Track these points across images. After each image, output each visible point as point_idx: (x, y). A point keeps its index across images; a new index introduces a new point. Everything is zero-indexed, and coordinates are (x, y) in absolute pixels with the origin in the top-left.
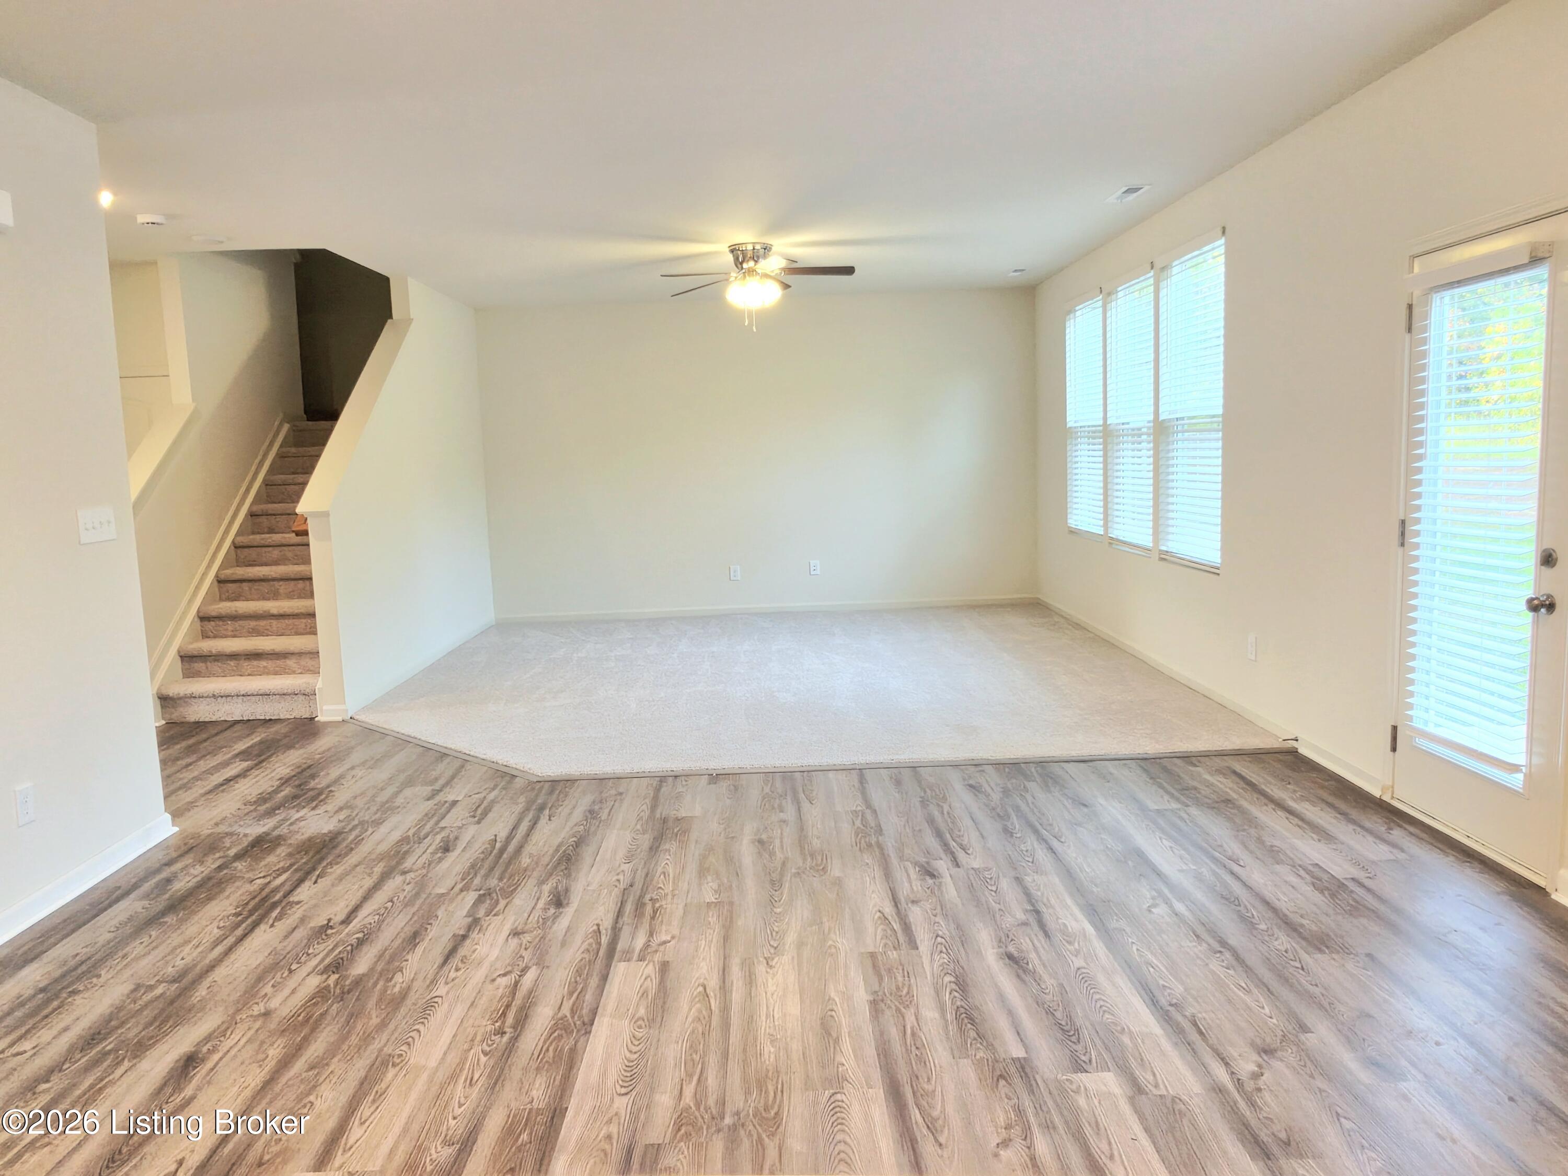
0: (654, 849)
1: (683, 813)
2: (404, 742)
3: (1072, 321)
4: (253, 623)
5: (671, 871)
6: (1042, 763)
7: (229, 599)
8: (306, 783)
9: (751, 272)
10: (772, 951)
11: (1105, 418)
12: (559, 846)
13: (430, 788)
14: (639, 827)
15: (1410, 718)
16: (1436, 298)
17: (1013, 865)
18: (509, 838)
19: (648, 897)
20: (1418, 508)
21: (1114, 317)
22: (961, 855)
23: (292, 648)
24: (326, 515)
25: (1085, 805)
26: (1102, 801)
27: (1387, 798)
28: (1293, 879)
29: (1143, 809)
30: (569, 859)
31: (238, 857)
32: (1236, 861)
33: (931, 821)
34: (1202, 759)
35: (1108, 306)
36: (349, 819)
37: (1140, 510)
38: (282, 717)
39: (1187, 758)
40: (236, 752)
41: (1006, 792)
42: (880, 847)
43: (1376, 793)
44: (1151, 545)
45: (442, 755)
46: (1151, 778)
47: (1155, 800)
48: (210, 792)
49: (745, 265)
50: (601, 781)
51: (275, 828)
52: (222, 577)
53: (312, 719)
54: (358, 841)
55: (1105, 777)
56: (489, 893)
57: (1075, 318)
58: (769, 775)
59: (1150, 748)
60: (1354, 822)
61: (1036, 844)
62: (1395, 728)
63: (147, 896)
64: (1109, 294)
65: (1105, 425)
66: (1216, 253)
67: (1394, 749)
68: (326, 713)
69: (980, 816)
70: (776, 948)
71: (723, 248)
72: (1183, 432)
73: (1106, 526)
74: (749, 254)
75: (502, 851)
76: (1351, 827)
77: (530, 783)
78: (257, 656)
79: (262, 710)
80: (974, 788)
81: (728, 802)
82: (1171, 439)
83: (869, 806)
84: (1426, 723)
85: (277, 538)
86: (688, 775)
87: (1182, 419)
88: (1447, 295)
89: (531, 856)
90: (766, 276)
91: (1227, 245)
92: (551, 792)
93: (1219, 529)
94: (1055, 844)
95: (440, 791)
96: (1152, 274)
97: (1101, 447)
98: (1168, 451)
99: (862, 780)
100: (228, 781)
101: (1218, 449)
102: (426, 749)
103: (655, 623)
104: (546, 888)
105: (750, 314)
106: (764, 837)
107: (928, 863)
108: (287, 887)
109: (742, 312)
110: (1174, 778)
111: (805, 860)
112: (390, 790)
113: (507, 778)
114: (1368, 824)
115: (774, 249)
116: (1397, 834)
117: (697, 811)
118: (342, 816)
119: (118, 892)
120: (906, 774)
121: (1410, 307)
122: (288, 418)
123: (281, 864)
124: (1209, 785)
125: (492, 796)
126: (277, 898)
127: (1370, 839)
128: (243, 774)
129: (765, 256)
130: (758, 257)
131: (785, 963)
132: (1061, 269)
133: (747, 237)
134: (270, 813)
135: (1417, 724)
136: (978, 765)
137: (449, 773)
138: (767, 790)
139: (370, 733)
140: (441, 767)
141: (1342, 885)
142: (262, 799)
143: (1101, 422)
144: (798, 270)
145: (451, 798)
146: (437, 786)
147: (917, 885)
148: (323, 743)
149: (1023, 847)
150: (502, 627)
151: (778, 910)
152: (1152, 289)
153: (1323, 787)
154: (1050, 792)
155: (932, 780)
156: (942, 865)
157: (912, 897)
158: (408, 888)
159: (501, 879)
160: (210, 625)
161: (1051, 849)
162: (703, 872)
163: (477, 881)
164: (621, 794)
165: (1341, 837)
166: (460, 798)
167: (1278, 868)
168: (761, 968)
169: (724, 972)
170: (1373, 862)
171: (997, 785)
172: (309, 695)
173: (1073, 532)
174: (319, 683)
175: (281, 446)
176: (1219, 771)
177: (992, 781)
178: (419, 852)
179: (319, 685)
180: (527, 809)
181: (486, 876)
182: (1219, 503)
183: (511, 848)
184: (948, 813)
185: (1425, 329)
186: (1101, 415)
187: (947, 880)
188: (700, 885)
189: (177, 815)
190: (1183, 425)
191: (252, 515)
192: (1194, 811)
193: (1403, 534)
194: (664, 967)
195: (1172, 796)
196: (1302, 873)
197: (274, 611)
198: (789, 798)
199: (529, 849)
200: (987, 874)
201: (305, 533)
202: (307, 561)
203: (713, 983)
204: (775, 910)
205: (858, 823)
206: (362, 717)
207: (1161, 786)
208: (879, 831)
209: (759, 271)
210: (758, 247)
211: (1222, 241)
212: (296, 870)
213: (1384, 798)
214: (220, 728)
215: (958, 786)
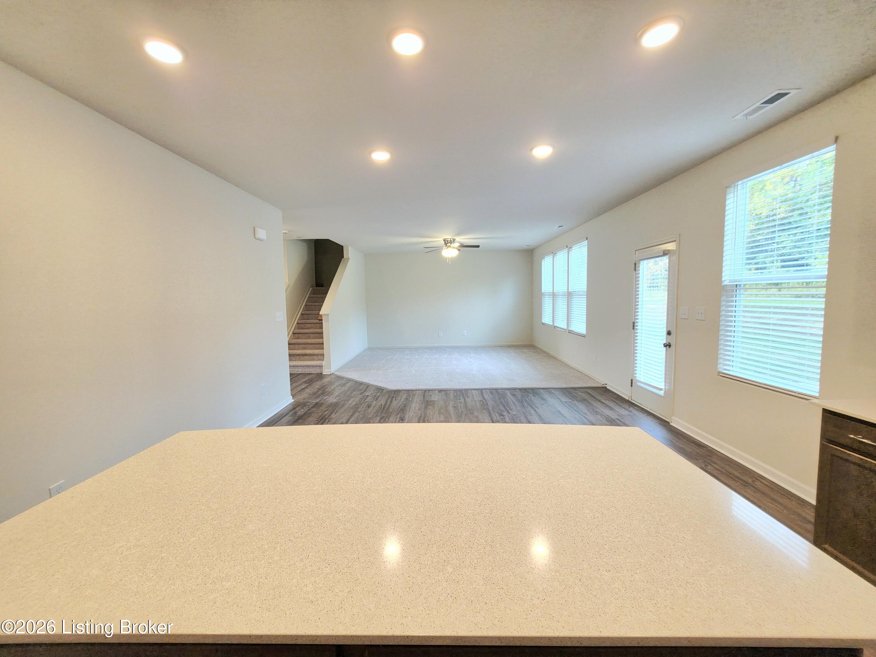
0: (426, 408)
1: (432, 400)
2: (349, 380)
3: (544, 261)
4: (303, 346)
5: (431, 413)
6: (533, 389)
7: (296, 339)
8: (325, 390)
9: (449, 246)
11: (553, 290)
12: (400, 407)
13: (360, 392)
14: (421, 402)
15: (636, 377)
16: (641, 262)
17: (524, 413)
18: (385, 404)
19: (426, 419)
20: (637, 319)
21: (556, 261)
22: (510, 411)
23: (315, 353)
24: (328, 315)
25: (545, 400)
26: (550, 399)
27: (630, 400)
28: (601, 419)
29: (561, 401)
30: (403, 410)
31: (312, 407)
32: (586, 414)
33: (501, 403)
34: (579, 389)
35: (554, 257)
36: (339, 399)
37: (563, 318)
38: (313, 373)
39: (574, 388)
40: (303, 382)
41: (522, 396)
42: (488, 409)
43: (627, 398)
44: (566, 328)
45: (361, 384)
46: (564, 394)
47: (564, 399)
48: (299, 391)
49: (448, 245)
50: (408, 391)
51: (320, 401)
52: (295, 332)
53: (321, 373)
54: (344, 404)
55: (550, 393)
56: (383, 417)
57: (545, 260)
58: (455, 391)
59: (564, 386)
60: (619, 405)
61: (531, 409)
62: (632, 380)
63: (291, 416)
64: (555, 254)
65: (553, 292)
66: (584, 245)
67: (632, 386)
68: (325, 372)
69: (515, 402)
71: (442, 239)
72: (576, 295)
73: (553, 322)
74: (449, 241)
75: (384, 407)
76: (619, 407)
77: (388, 391)
78: (305, 355)
79: (307, 371)
80: (514, 395)
81: (444, 397)
82: (572, 297)
83: (484, 398)
84: (640, 378)
85: (310, 321)
86: (432, 390)
87: (576, 291)
88: (645, 262)
89: (392, 409)
90: (454, 248)
91: (588, 242)
92: (395, 394)
93: (585, 324)
94: (536, 409)
95: (363, 393)
96: (567, 249)
97: (552, 299)
98: (571, 301)
99: (482, 392)
100: (303, 389)
101: (585, 301)
102: (356, 382)
103: (417, 349)
104: (398, 416)
105: (449, 258)
106: (456, 406)
107: (501, 413)
108: (328, 415)
109: (447, 258)
110: (570, 393)
111: (467, 412)
112: (350, 392)
113: (382, 390)
114: (623, 406)
115: (456, 240)
116: (631, 409)
117: (436, 399)
118: (338, 398)
119: (284, 415)
120: (494, 392)
121: (635, 264)
122: (312, 286)
123: (325, 410)
124: (580, 396)
125: (378, 394)
126: (326, 417)
127: (624, 409)
128: (307, 387)
129: (454, 243)
130: (452, 242)
132: (540, 245)
133: (449, 237)
134: (318, 397)
135: (638, 378)
136: (515, 389)
137: (365, 388)
138: (455, 394)
139: (339, 378)
140: (362, 387)
141: (614, 420)
142: (314, 394)
143: (552, 291)
144: (463, 246)
145: (366, 394)
146: (362, 391)
147: (498, 418)
148: (326, 380)
149: (527, 410)
150: (370, 349)
152: (567, 253)
153: (612, 397)
154: (535, 396)
155: (501, 393)
156: (505, 413)
157: (497, 420)
158: (361, 416)
159: (385, 414)
160: (291, 346)
161: (535, 410)
162: (440, 413)
163: (379, 414)
164: (414, 394)
165: (616, 409)
166: (369, 394)
167: (597, 416)
170: (623, 415)
171: (520, 394)
172: (321, 366)
173: (543, 324)
174: (324, 363)
175: (310, 294)
176: (583, 392)
177: (519, 394)
178: (361, 407)
179: (324, 364)
180: (388, 398)
181: (381, 413)
182: (585, 316)
183: (387, 406)
184: (507, 401)
185: (639, 270)
186: (552, 289)
187: (506, 416)
188: (440, 417)
189: (293, 396)
190: (576, 293)
191: (302, 314)
192: (575, 402)
193: (634, 326)
195: (569, 398)
196: (603, 417)
197: (310, 342)
198: (461, 396)
199: (391, 407)
200: (517, 416)
201: (322, 320)
202: (322, 328)
205: (481, 403)
206: (336, 373)
207: (566, 396)
208: (487, 405)
209: (452, 246)
210: (451, 239)
211: (587, 241)
212: (329, 411)
213: (629, 400)
214: (296, 375)
215: (509, 394)
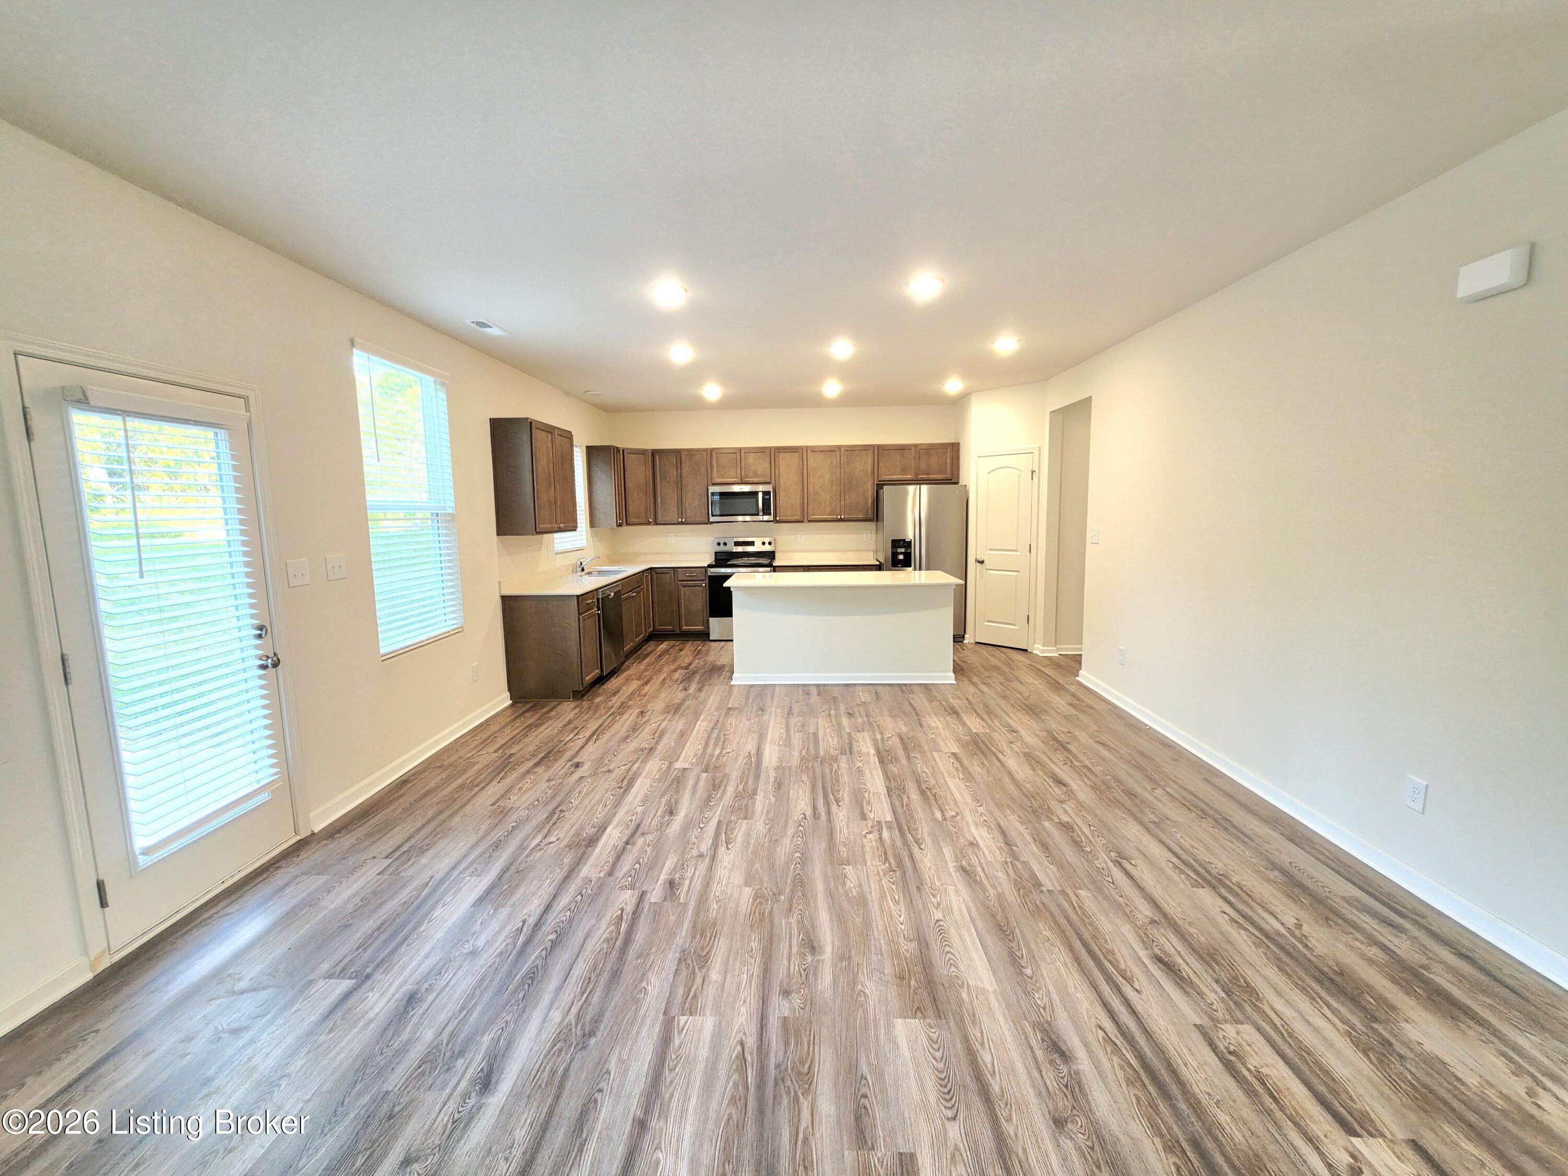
10: (802, 824)
70: (800, 825)
131: (796, 816)
151: (797, 855)
168: (809, 813)
169: (829, 813)
194: (864, 817)
203: (834, 807)
204: (800, 855)
